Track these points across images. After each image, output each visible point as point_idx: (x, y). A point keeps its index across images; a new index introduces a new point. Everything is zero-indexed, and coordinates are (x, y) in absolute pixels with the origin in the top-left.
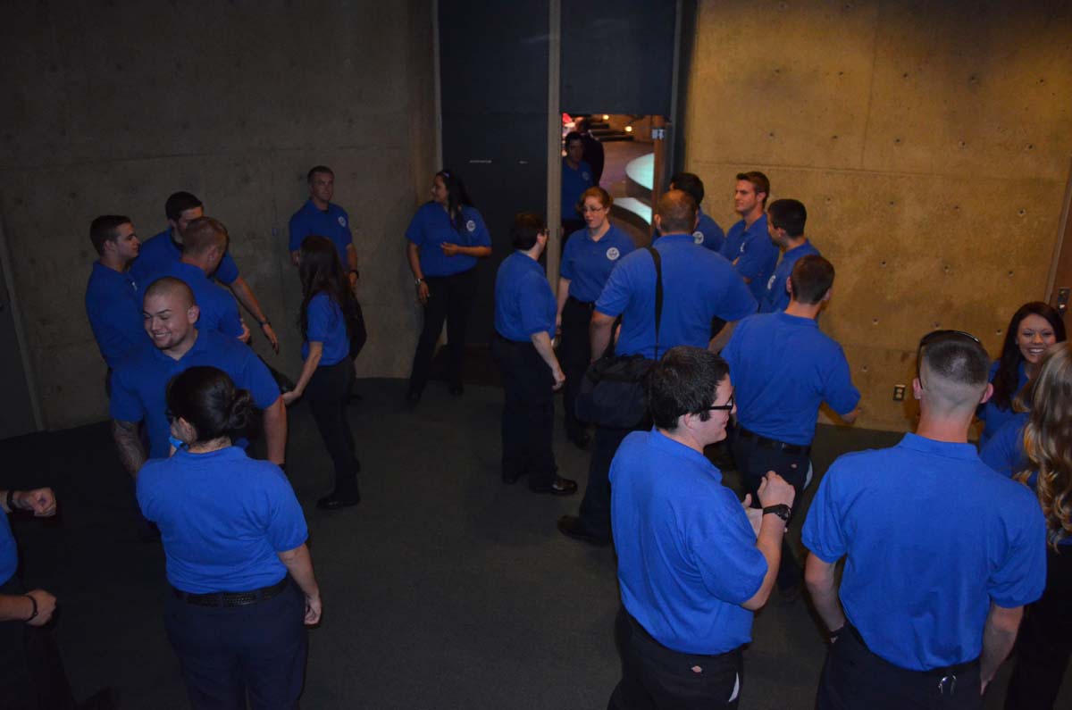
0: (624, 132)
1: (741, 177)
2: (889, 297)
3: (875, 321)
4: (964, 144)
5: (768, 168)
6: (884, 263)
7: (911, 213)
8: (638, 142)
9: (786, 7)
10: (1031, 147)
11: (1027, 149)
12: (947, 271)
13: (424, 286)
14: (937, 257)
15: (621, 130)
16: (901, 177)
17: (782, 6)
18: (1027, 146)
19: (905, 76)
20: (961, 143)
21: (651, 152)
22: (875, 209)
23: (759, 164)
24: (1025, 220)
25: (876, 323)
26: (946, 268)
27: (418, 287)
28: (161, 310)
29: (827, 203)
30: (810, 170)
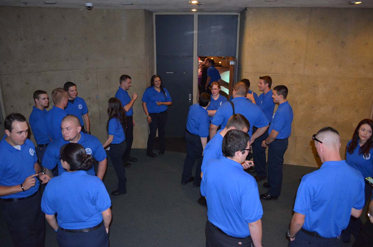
0: (219, 64)
1: (261, 78)
2: (314, 120)
3: (310, 128)
4: (339, 66)
5: (271, 74)
6: (312, 108)
7: (322, 90)
8: (224, 67)
9: (277, 19)
10: (363, 67)
11: (362, 67)
12: (335, 110)
13: (150, 118)
14: (331, 106)
15: (218, 63)
16: (318, 77)
17: (275, 18)
18: (362, 66)
19: (319, 42)
20: (338, 66)
21: (229, 70)
22: (309, 89)
23: (268, 73)
24: (362, 92)
25: (310, 129)
26: (334, 109)
27: (147, 118)
28: (67, 127)
29: (292, 86)
30: (285, 75)
